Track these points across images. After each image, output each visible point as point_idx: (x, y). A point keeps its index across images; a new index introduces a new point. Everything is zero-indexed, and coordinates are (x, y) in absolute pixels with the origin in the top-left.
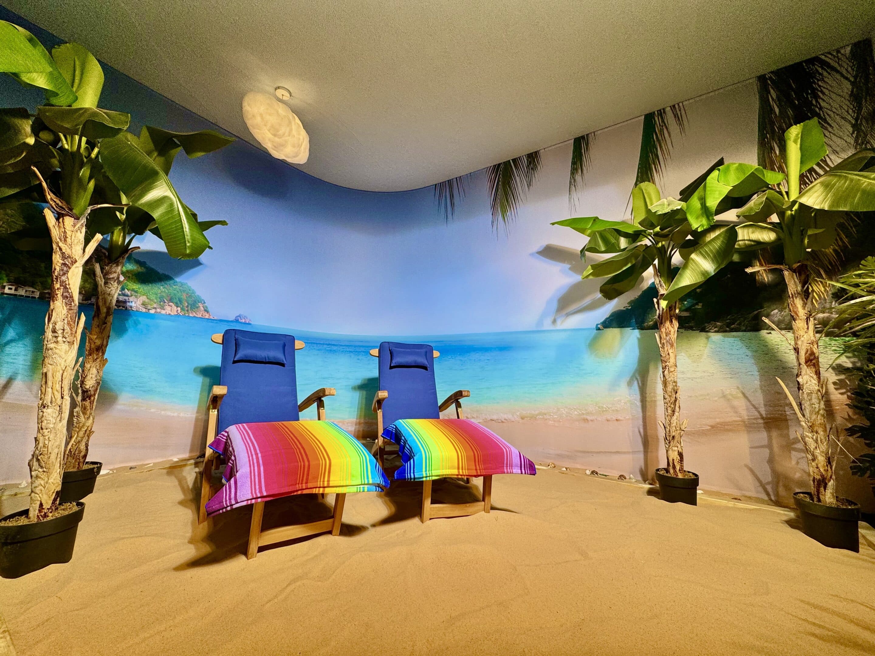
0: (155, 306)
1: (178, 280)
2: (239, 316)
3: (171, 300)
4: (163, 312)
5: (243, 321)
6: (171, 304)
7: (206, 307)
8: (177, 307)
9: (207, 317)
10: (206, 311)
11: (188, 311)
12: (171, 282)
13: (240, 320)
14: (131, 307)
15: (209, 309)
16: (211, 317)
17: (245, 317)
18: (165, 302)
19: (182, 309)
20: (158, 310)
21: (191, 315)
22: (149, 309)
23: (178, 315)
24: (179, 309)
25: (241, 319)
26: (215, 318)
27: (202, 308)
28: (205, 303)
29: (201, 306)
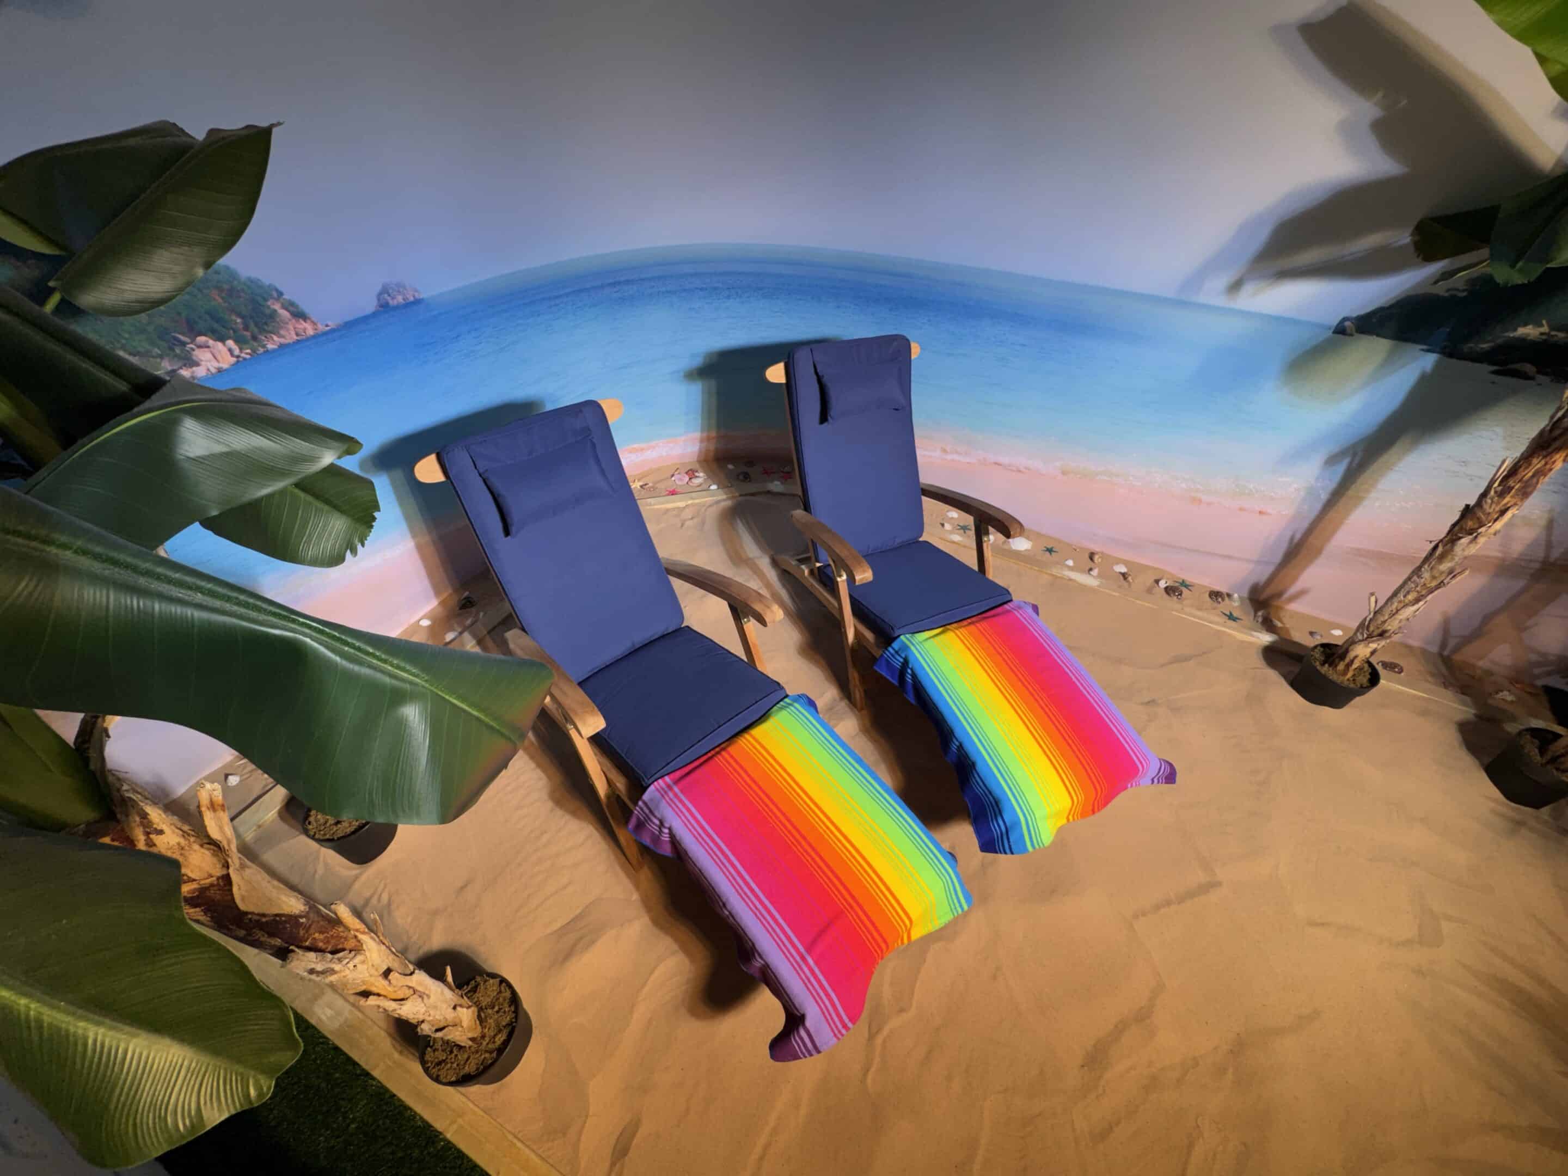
2: (385, 290)
3: (194, 332)
5: (400, 299)
6: (201, 339)
7: (292, 304)
8: (222, 339)
9: (311, 332)
10: (300, 315)
11: (255, 338)
13: (391, 302)
15: (305, 307)
16: (321, 328)
17: (400, 287)
18: (184, 344)
19: (239, 341)
21: (270, 346)
23: (239, 362)
24: (230, 343)
25: (393, 298)
26: (332, 325)
27: (284, 314)
28: (280, 294)
29: (277, 307)
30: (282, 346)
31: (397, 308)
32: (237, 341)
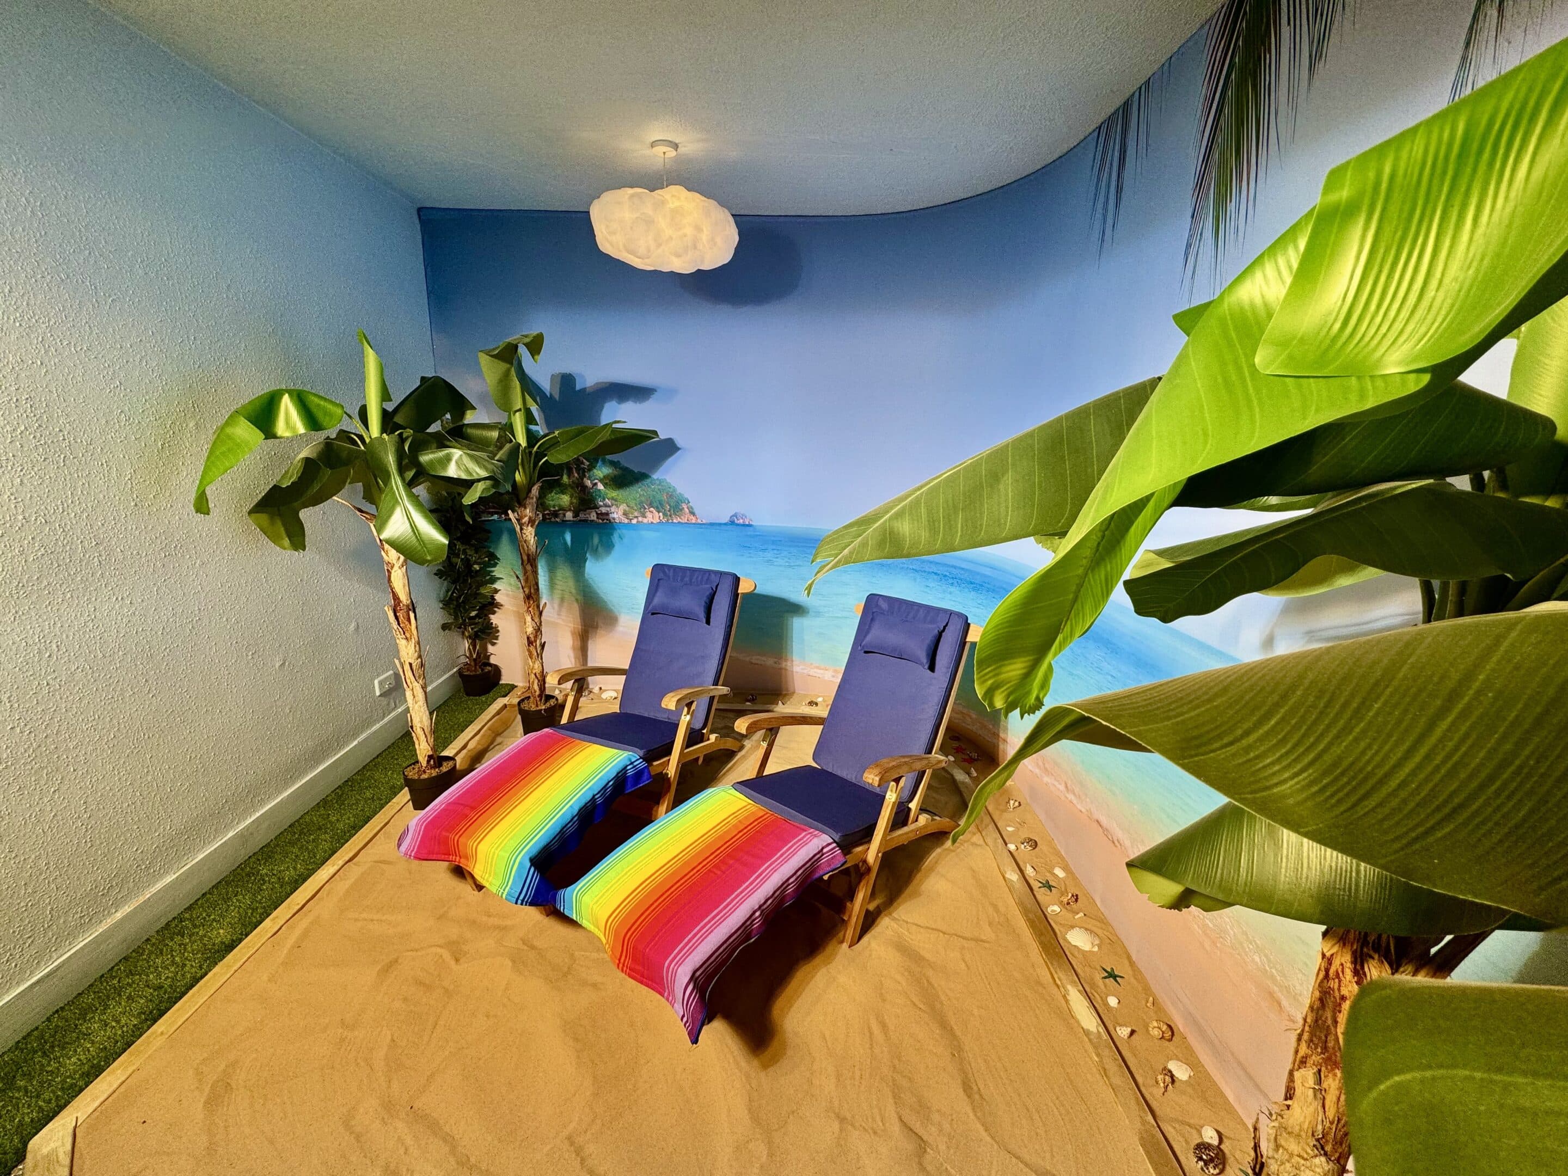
0: (636, 514)
1: (655, 476)
2: (735, 515)
3: (651, 505)
4: (645, 521)
5: (741, 521)
6: (652, 509)
7: (692, 508)
8: (659, 512)
9: (694, 521)
10: (693, 513)
11: (670, 516)
12: (649, 481)
13: (736, 521)
14: (614, 519)
15: (696, 511)
16: (699, 521)
17: (744, 517)
18: (645, 509)
19: (665, 515)
20: (640, 519)
21: (675, 521)
22: (631, 520)
23: (661, 523)
24: (661, 514)
25: (738, 520)
26: (704, 522)
27: (686, 510)
28: (689, 502)
29: (685, 506)
30: (679, 522)
31: (738, 525)
32: (663, 514)
